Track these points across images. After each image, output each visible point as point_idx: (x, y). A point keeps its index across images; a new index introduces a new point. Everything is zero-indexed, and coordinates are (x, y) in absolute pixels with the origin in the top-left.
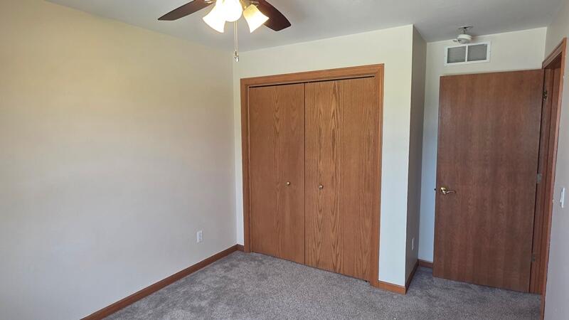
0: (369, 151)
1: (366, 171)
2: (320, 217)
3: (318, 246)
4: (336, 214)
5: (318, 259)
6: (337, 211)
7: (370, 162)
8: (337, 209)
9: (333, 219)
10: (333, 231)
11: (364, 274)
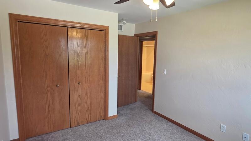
0: (102, 63)
1: (101, 72)
2: (79, 99)
3: (78, 114)
4: (88, 95)
5: (78, 121)
6: (88, 93)
7: (103, 68)
8: (88, 92)
9: (86, 99)
10: (86, 104)
11: (101, 117)
